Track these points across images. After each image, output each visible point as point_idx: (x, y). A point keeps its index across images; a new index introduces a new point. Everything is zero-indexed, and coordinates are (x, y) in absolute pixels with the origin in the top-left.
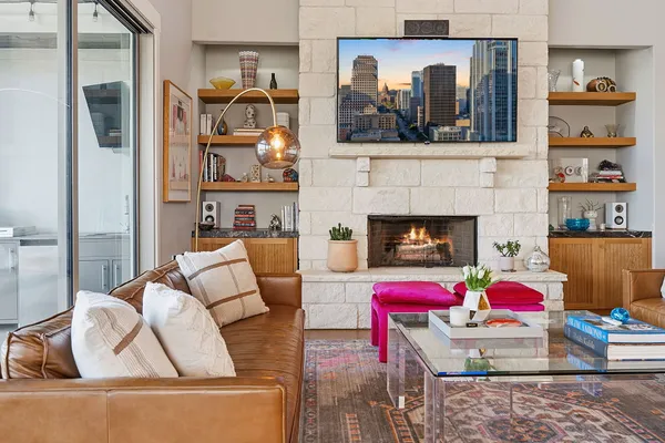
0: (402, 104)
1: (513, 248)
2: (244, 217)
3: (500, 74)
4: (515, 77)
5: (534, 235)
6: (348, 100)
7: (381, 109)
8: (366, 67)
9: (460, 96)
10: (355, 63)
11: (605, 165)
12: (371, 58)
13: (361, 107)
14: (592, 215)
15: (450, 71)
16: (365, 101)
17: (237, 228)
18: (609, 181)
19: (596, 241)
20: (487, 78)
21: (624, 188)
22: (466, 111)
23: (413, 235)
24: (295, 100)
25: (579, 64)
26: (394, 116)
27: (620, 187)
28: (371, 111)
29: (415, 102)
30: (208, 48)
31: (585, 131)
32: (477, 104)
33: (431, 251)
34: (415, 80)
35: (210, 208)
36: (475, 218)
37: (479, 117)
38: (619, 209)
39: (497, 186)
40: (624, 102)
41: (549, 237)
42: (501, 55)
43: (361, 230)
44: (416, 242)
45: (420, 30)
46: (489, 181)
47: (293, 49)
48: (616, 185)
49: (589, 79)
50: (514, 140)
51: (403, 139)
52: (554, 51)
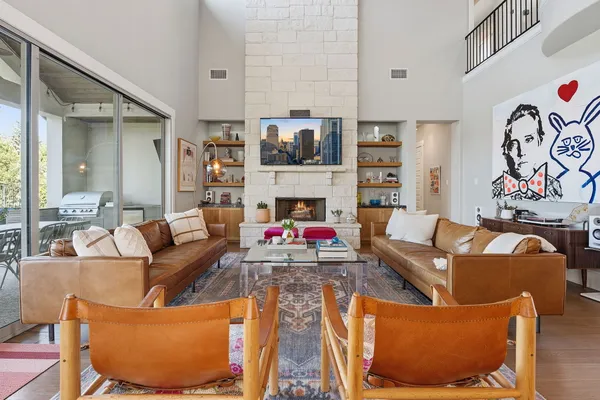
0: (289, 149)
1: (339, 213)
2: (225, 198)
3: (334, 134)
4: (341, 136)
5: (350, 207)
6: (265, 146)
7: (280, 151)
8: (273, 131)
9: (316, 144)
10: (268, 128)
11: (390, 175)
12: (275, 126)
13: (271, 151)
14: (383, 198)
15: (311, 132)
16: (273, 147)
17: (222, 203)
18: (390, 182)
19: (383, 209)
20: (328, 136)
21: (397, 185)
22: (318, 153)
23: (299, 205)
24: (243, 146)
25: (377, 128)
26: (286, 155)
27: (396, 185)
28: (275, 152)
29: (295, 147)
30: (209, 123)
31: (380, 160)
32: (324, 149)
33: (306, 213)
34: (295, 137)
35: (209, 194)
36: (325, 199)
37: (324, 155)
38: (395, 195)
39: (332, 184)
40: (398, 146)
41: (358, 207)
42: (335, 124)
43: (272, 204)
44: (300, 209)
45: (295, 114)
46: (329, 182)
47: (243, 122)
48: (393, 184)
49: (382, 136)
50: (341, 164)
51: (289, 164)
52: (361, 123)
